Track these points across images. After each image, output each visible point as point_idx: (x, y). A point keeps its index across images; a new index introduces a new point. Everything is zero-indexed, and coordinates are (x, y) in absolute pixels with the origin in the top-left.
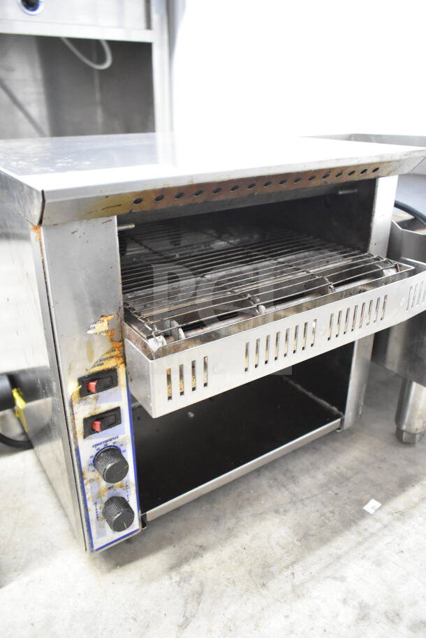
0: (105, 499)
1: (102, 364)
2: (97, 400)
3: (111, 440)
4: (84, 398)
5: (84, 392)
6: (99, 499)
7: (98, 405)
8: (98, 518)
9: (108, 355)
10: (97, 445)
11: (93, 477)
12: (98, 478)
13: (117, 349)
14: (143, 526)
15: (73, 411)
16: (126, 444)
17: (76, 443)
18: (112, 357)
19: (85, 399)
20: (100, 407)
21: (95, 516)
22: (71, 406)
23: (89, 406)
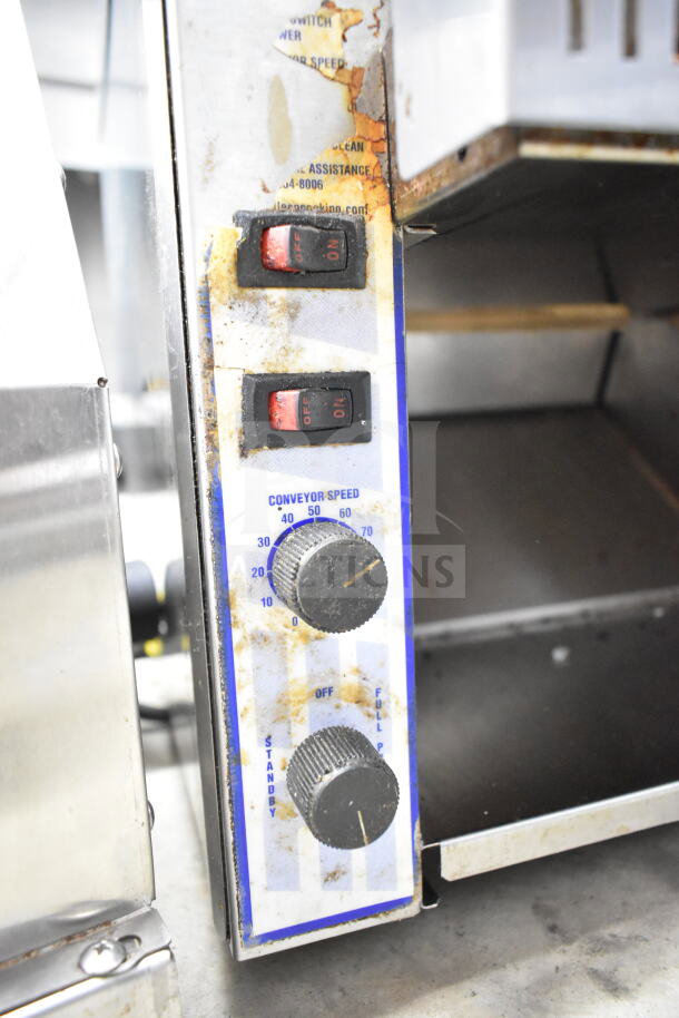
0: (301, 733)
1: (316, 185)
2: (293, 317)
3: (332, 496)
4: (249, 292)
5: (254, 267)
6: (282, 726)
7: (296, 340)
8: (272, 801)
9: (340, 160)
10: (287, 500)
11: (264, 628)
12: (282, 638)
13: (368, 146)
14: (429, 895)
15: (209, 330)
16: (383, 531)
17: (213, 465)
18: (350, 170)
19: (255, 301)
20: (300, 350)
21: (265, 795)
22: (206, 309)
23: (267, 331)
